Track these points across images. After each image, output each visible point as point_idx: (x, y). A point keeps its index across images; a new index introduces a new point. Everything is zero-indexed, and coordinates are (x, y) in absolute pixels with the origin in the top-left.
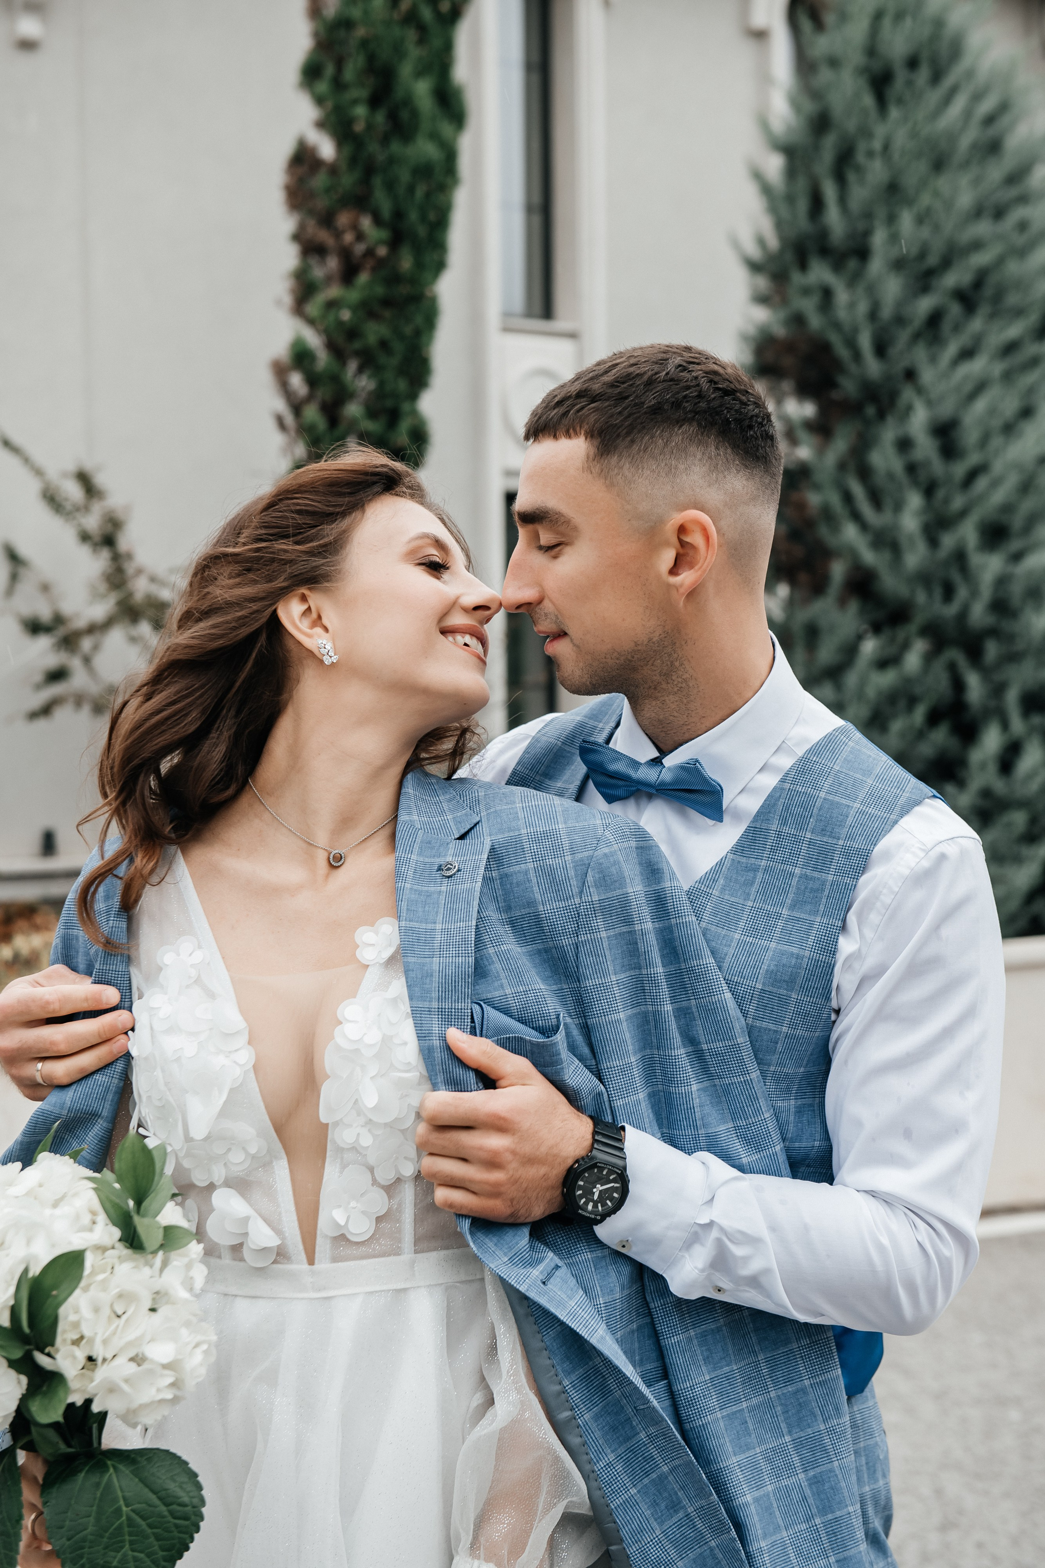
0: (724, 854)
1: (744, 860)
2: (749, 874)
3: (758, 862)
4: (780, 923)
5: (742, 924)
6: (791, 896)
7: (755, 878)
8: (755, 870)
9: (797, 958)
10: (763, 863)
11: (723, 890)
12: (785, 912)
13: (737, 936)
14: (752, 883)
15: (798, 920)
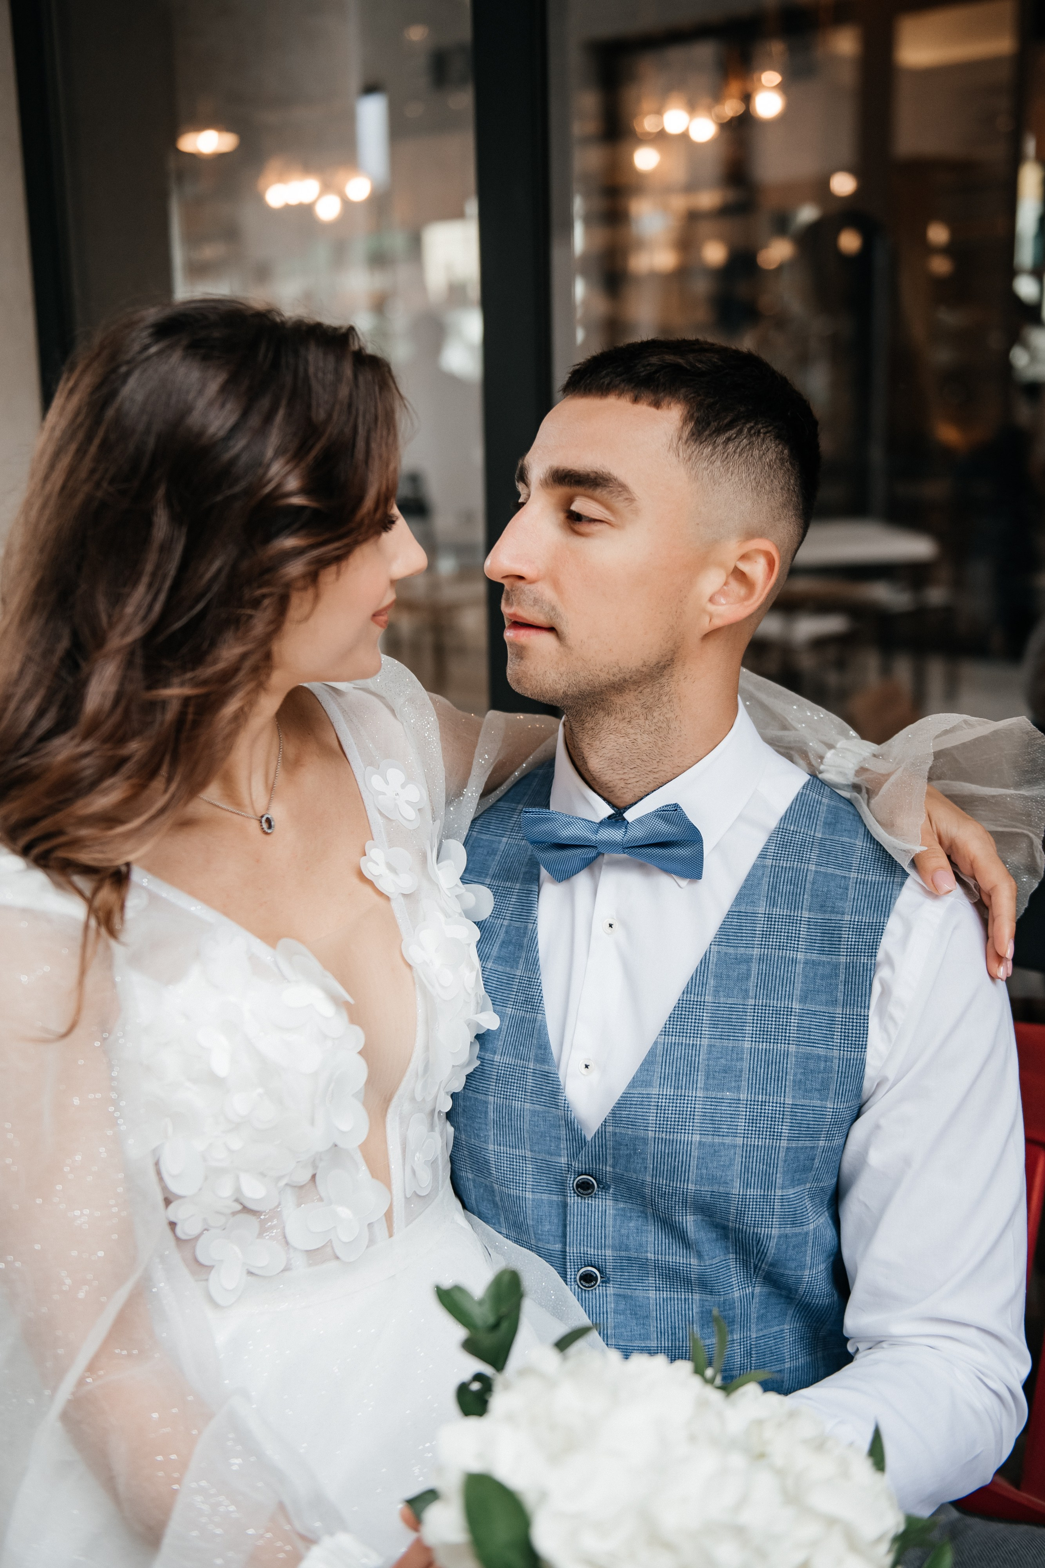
0: (706, 947)
1: (731, 951)
2: (741, 966)
3: (749, 951)
4: (794, 1020)
5: (748, 1029)
6: (798, 986)
7: (749, 970)
8: (748, 960)
9: (826, 1061)
10: (756, 952)
11: (716, 992)
12: (796, 1006)
13: (747, 1045)
14: (748, 977)
15: (814, 1013)
